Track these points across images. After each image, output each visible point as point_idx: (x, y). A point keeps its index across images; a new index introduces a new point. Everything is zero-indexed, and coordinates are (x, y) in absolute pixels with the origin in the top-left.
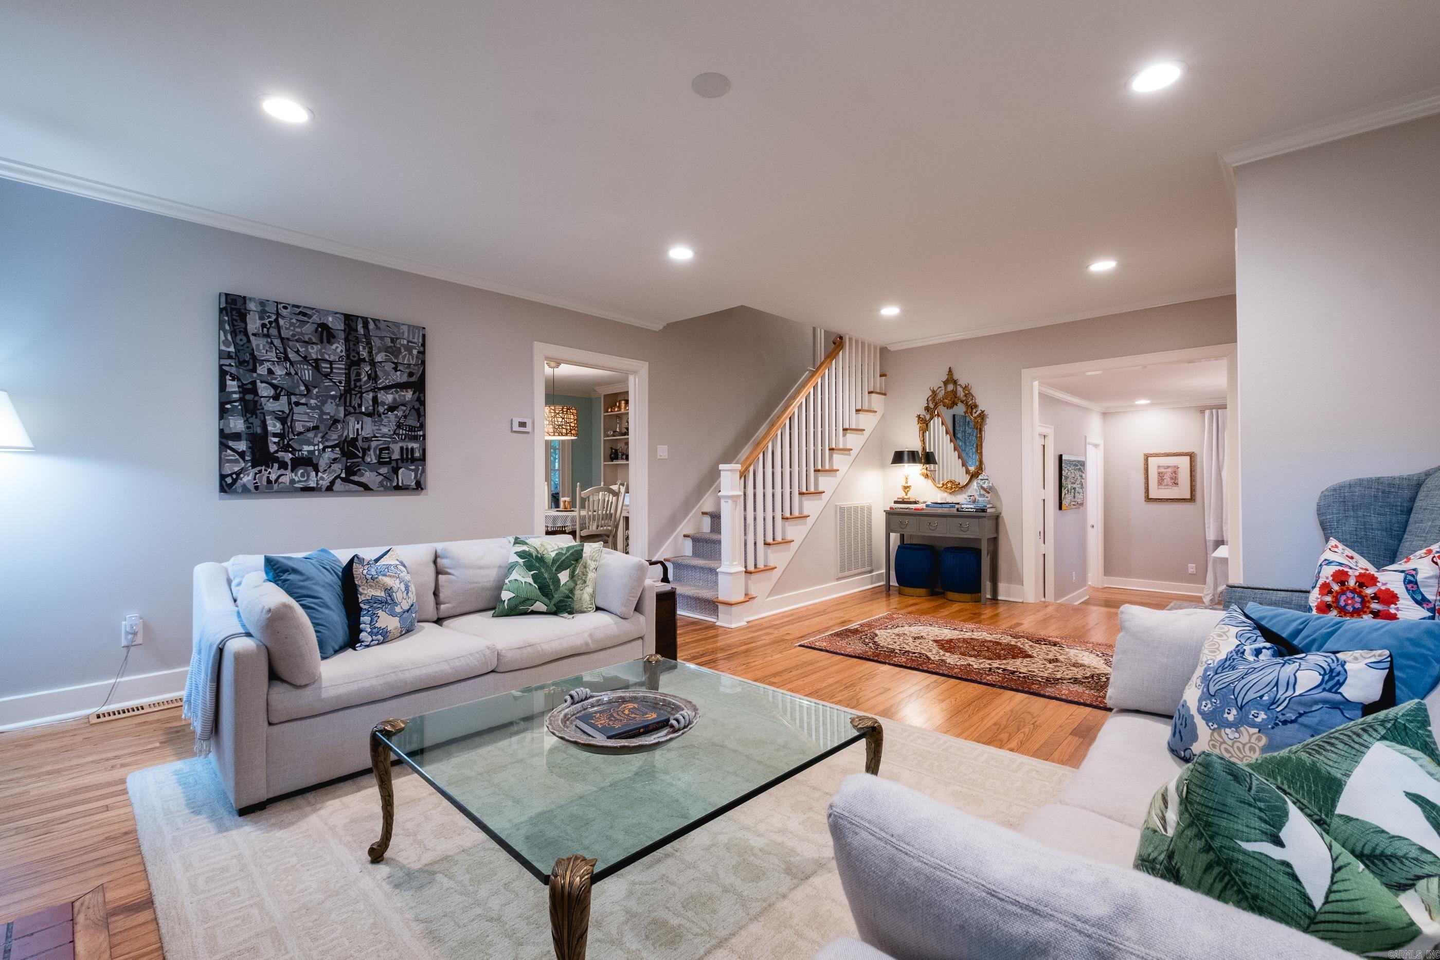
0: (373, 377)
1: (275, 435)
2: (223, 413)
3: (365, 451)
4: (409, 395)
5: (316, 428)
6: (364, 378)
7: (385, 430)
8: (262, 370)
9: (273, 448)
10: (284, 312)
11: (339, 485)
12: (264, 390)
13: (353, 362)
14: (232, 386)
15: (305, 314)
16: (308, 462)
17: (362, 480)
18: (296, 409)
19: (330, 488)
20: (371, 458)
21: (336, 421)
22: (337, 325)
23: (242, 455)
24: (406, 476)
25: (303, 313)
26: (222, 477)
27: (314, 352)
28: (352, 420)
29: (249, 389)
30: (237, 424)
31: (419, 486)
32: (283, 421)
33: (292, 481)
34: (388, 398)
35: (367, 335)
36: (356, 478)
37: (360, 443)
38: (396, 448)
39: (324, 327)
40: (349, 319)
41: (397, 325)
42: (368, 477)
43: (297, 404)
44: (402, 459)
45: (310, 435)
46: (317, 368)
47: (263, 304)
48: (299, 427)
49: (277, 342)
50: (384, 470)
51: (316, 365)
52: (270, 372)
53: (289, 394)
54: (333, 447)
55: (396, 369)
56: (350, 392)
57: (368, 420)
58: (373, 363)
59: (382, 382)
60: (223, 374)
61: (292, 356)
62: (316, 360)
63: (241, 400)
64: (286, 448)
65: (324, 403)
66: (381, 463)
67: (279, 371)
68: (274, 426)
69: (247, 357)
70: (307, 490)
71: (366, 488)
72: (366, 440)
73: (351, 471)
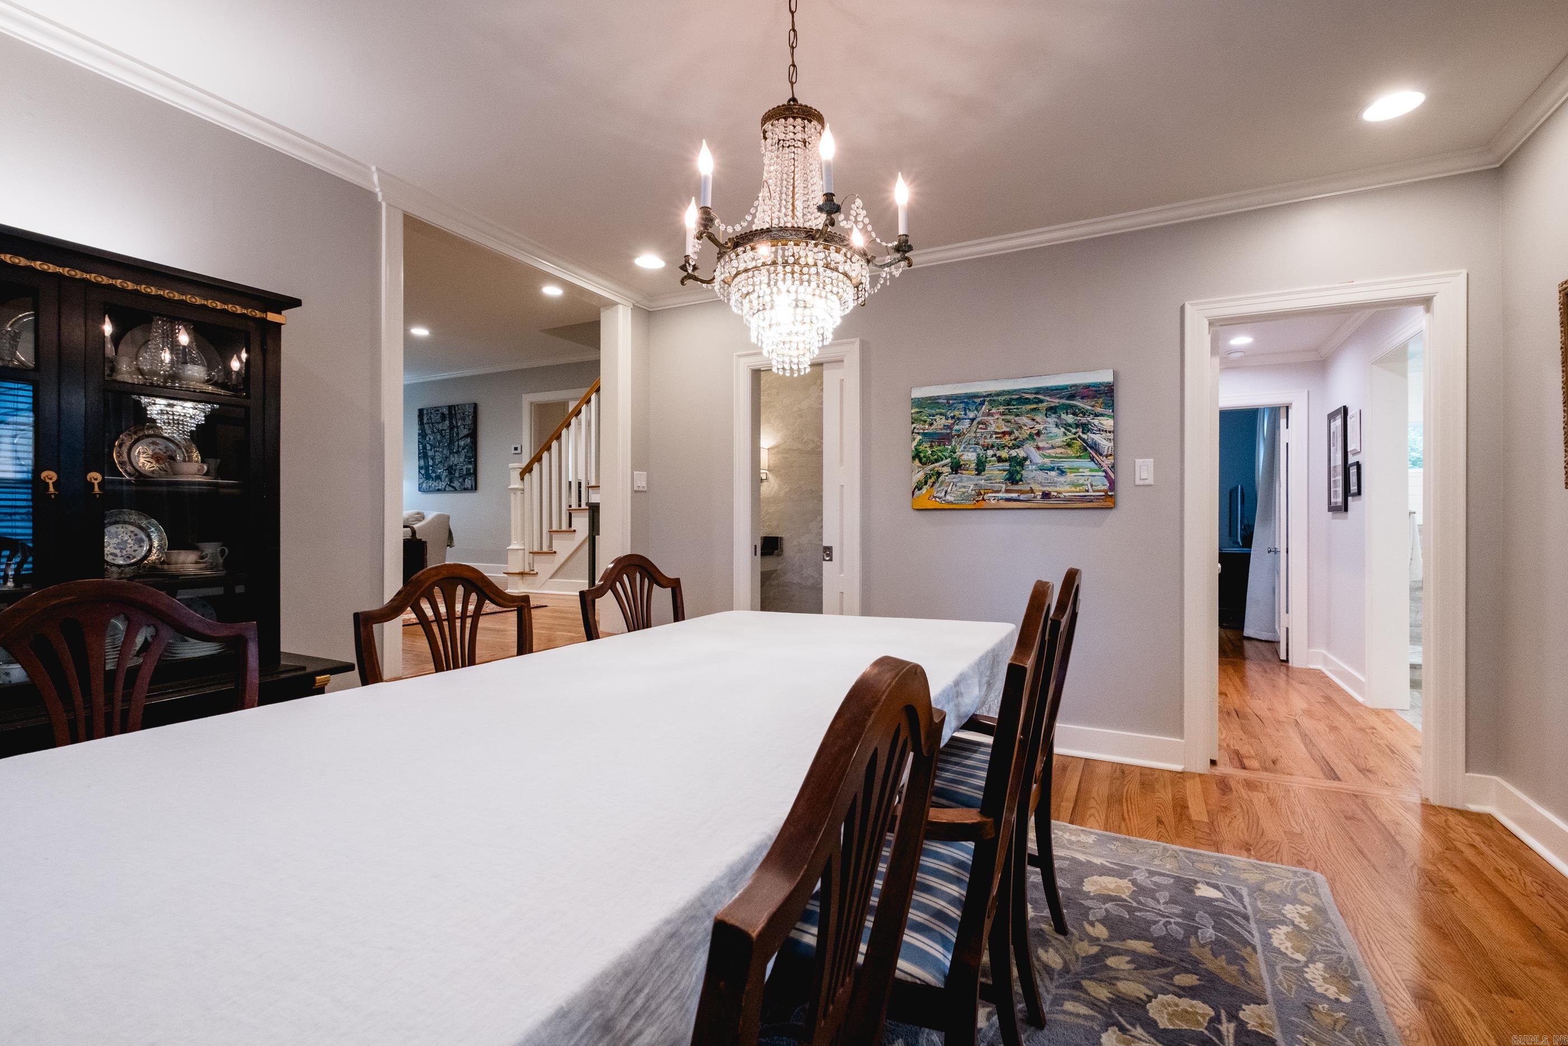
0: (458, 434)
1: (431, 466)
2: (419, 457)
3: (455, 470)
4: (469, 440)
5: (441, 461)
6: (455, 435)
7: (461, 460)
8: (428, 439)
9: (430, 472)
10: (432, 411)
11: (447, 489)
12: (429, 448)
13: (452, 427)
14: (421, 446)
15: (438, 410)
16: (438, 478)
17: (454, 485)
18: (436, 454)
19: (445, 490)
20: (457, 475)
21: (447, 457)
22: (446, 411)
23: (423, 475)
24: (468, 483)
25: (437, 409)
26: (419, 484)
27: (440, 426)
28: (451, 456)
29: (424, 448)
30: (422, 463)
31: (475, 488)
32: (433, 459)
33: (435, 486)
34: (462, 443)
35: (455, 414)
36: (452, 484)
37: (454, 467)
38: (464, 468)
39: (443, 414)
40: (450, 407)
41: (464, 405)
42: (456, 484)
43: (436, 451)
44: (467, 474)
45: (440, 465)
46: (441, 434)
47: (427, 410)
48: (437, 463)
49: (431, 425)
50: (461, 480)
51: (440, 431)
52: (430, 439)
53: (434, 448)
54: (445, 470)
55: (464, 428)
56: (451, 442)
57: (456, 455)
58: (457, 427)
59: (461, 436)
60: (419, 442)
61: (435, 430)
62: (441, 430)
63: (423, 452)
64: (433, 472)
65: (443, 449)
66: (460, 477)
67: (432, 438)
68: (431, 463)
69: (424, 434)
70: (439, 490)
71: (455, 489)
72: (456, 465)
73: (451, 481)
